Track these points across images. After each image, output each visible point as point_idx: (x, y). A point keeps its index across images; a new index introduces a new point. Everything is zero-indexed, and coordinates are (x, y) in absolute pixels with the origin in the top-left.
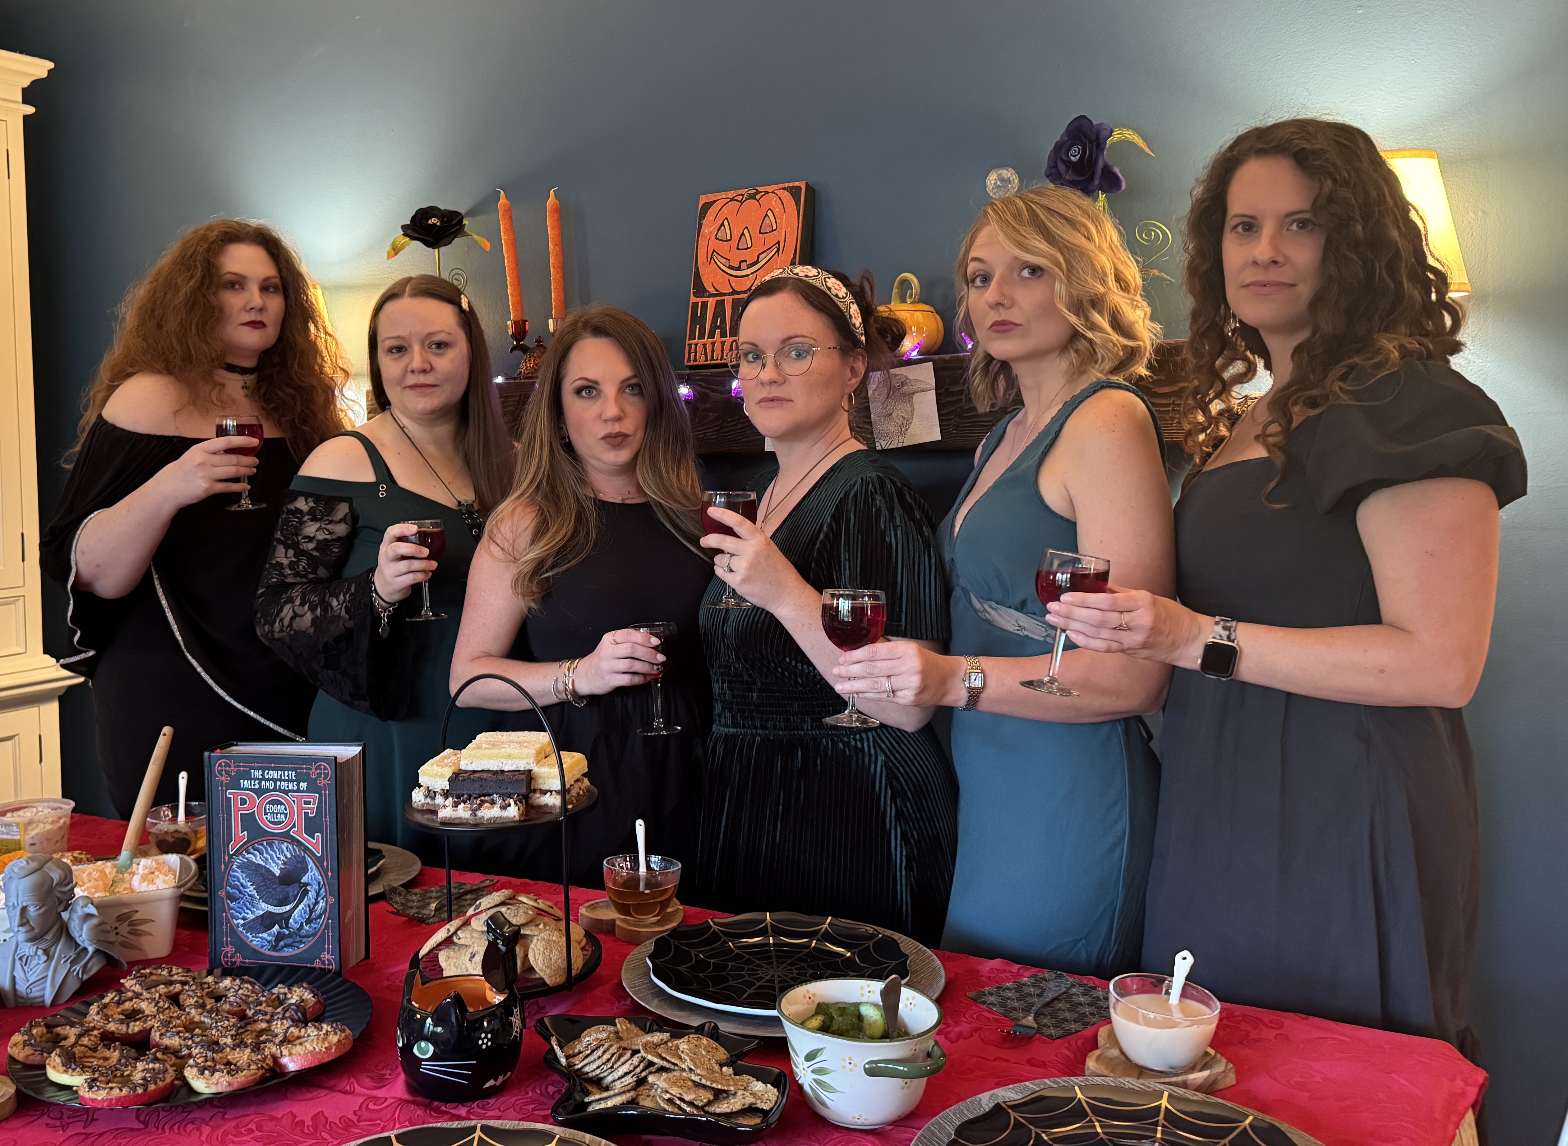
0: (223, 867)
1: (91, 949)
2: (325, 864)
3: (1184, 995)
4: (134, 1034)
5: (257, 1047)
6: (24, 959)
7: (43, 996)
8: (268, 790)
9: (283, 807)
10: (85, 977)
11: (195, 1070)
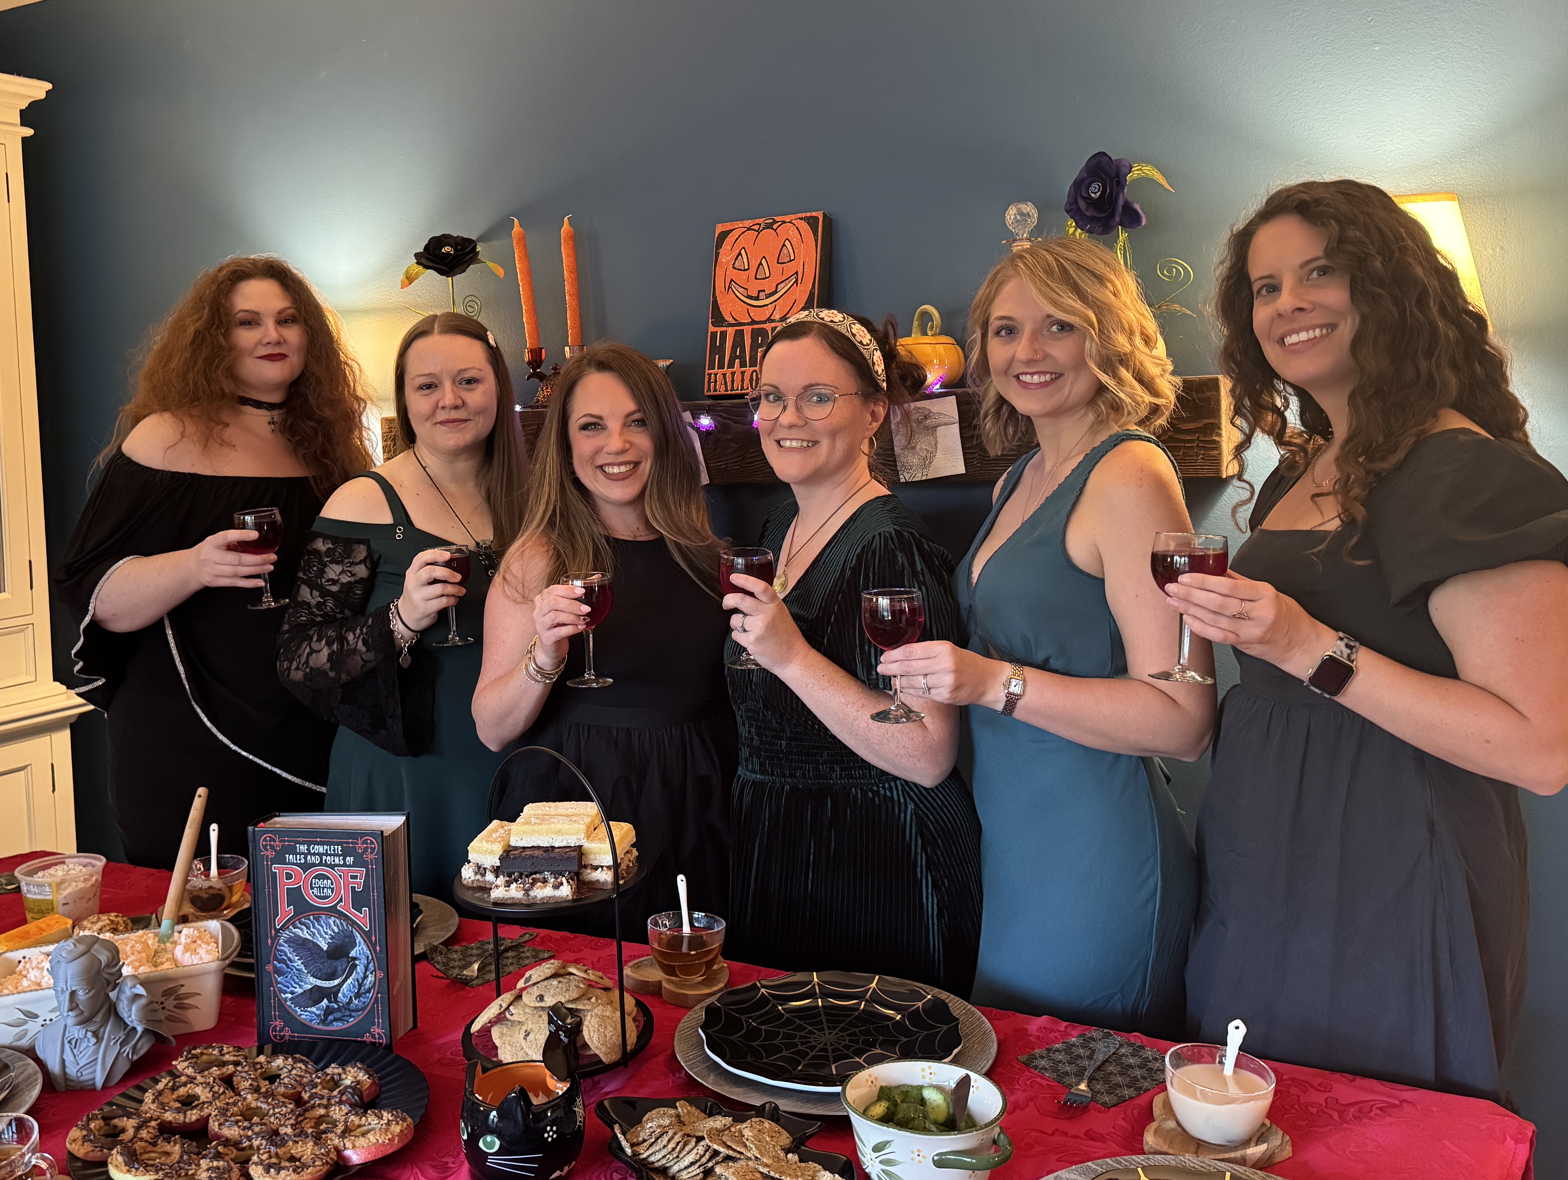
0: (269, 941)
1: (140, 1029)
2: (373, 938)
3: (1238, 1065)
4: (192, 1123)
5: (318, 1138)
6: (73, 1042)
7: (94, 1079)
8: (314, 865)
9: (329, 881)
10: (135, 1058)
11: (260, 1168)
